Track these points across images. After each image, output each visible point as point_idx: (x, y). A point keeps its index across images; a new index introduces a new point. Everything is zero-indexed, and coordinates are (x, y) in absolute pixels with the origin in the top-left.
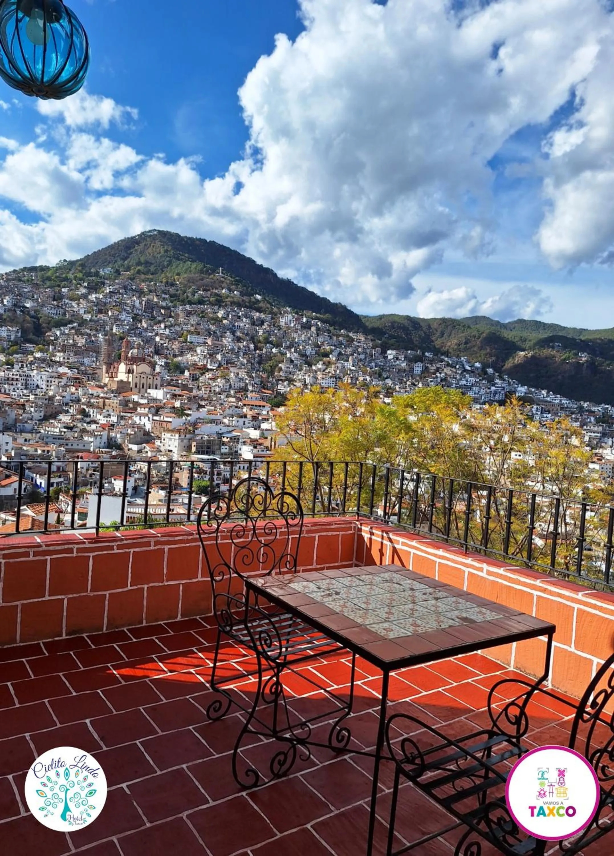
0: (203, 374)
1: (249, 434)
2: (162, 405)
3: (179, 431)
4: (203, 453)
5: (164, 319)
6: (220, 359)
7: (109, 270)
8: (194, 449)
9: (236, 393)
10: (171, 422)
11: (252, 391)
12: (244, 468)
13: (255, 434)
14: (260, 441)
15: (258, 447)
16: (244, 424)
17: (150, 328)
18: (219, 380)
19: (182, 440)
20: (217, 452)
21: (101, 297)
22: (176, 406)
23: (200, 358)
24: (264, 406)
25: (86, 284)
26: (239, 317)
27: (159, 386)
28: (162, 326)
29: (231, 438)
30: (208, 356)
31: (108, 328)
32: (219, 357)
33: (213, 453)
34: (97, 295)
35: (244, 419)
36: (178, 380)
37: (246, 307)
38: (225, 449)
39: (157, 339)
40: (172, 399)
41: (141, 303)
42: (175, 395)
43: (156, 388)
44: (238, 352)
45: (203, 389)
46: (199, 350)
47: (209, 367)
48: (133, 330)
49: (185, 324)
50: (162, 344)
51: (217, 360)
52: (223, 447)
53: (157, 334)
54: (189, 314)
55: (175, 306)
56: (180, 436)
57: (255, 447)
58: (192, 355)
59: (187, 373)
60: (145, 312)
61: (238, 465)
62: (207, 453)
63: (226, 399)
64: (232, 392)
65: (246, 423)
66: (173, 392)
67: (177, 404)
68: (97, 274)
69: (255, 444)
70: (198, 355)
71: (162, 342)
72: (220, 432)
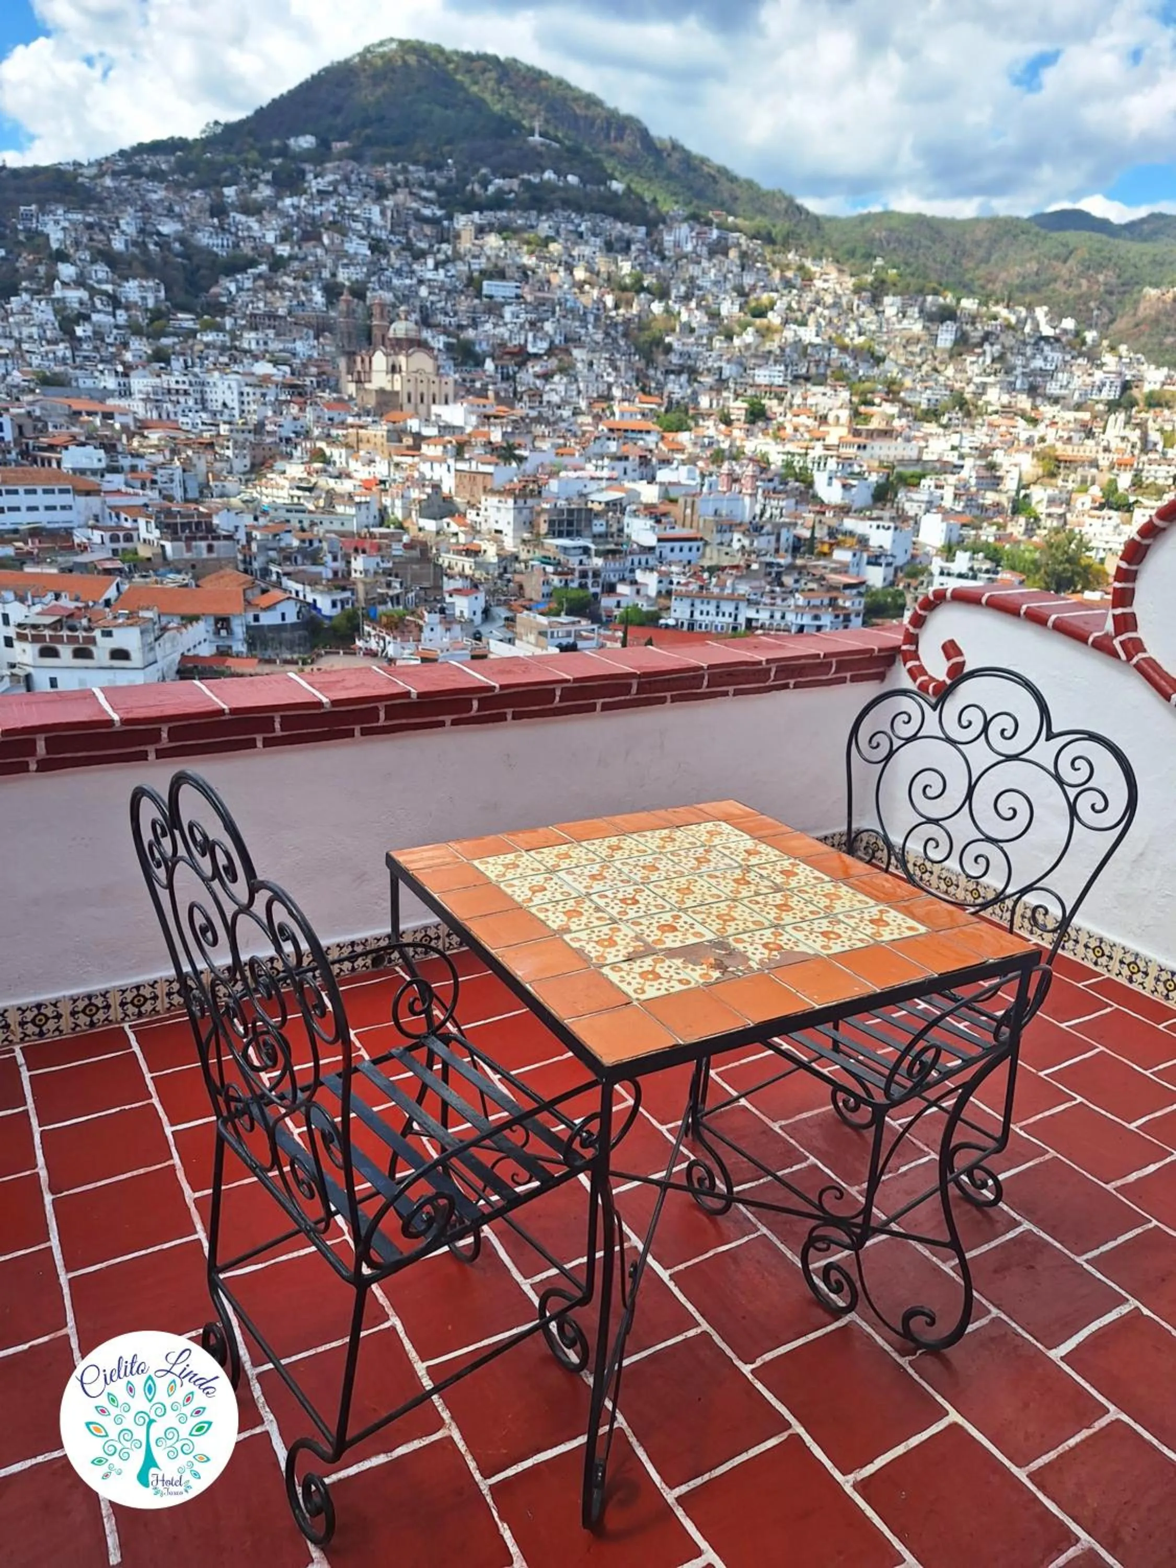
0: (521, 365)
1: (639, 494)
2: (465, 438)
3: (510, 492)
4: (560, 535)
5: (431, 246)
6: (551, 332)
7: (306, 142)
8: (544, 528)
9: (590, 405)
10: (491, 474)
11: (623, 400)
12: (640, 563)
13: (649, 494)
14: (663, 508)
15: (664, 520)
16: (625, 473)
17: (406, 269)
18: (556, 378)
19: (518, 510)
20: (586, 533)
21: (303, 203)
22: (493, 439)
23: (511, 332)
24: (648, 432)
25: (268, 176)
26: (581, 235)
27: (451, 398)
28: (430, 262)
29: (607, 503)
30: (527, 326)
31: (326, 274)
32: (549, 327)
33: (579, 534)
34: (295, 200)
35: (623, 464)
36: (473, 381)
37: (594, 210)
38: (599, 527)
39: (423, 291)
40: (483, 425)
41: (383, 213)
42: (487, 417)
43: (446, 402)
44: (585, 313)
45: (525, 398)
46: (508, 312)
47: (531, 349)
48: (374, 274)
49: (474, 257)
50: (432, 303)
51: (547, 333)
52: (595, 522)
53: (421, 282)
54: (481, 231)
55: (450, 218)
56: (515, 502)
57: (658, 521)
58: (496, 325)
59: (489, 365)
60: (392, 232)
61: (630, 558)
62: (569, 535)
63: (572, 419)
64: (583, 404)
65: (629, 471)
66: (482, 410)
67: (496, 436)
68: (284, 152)
69: (656, 515)
70: (505, 324)
71: (432, 298)
72: (585, 491)
